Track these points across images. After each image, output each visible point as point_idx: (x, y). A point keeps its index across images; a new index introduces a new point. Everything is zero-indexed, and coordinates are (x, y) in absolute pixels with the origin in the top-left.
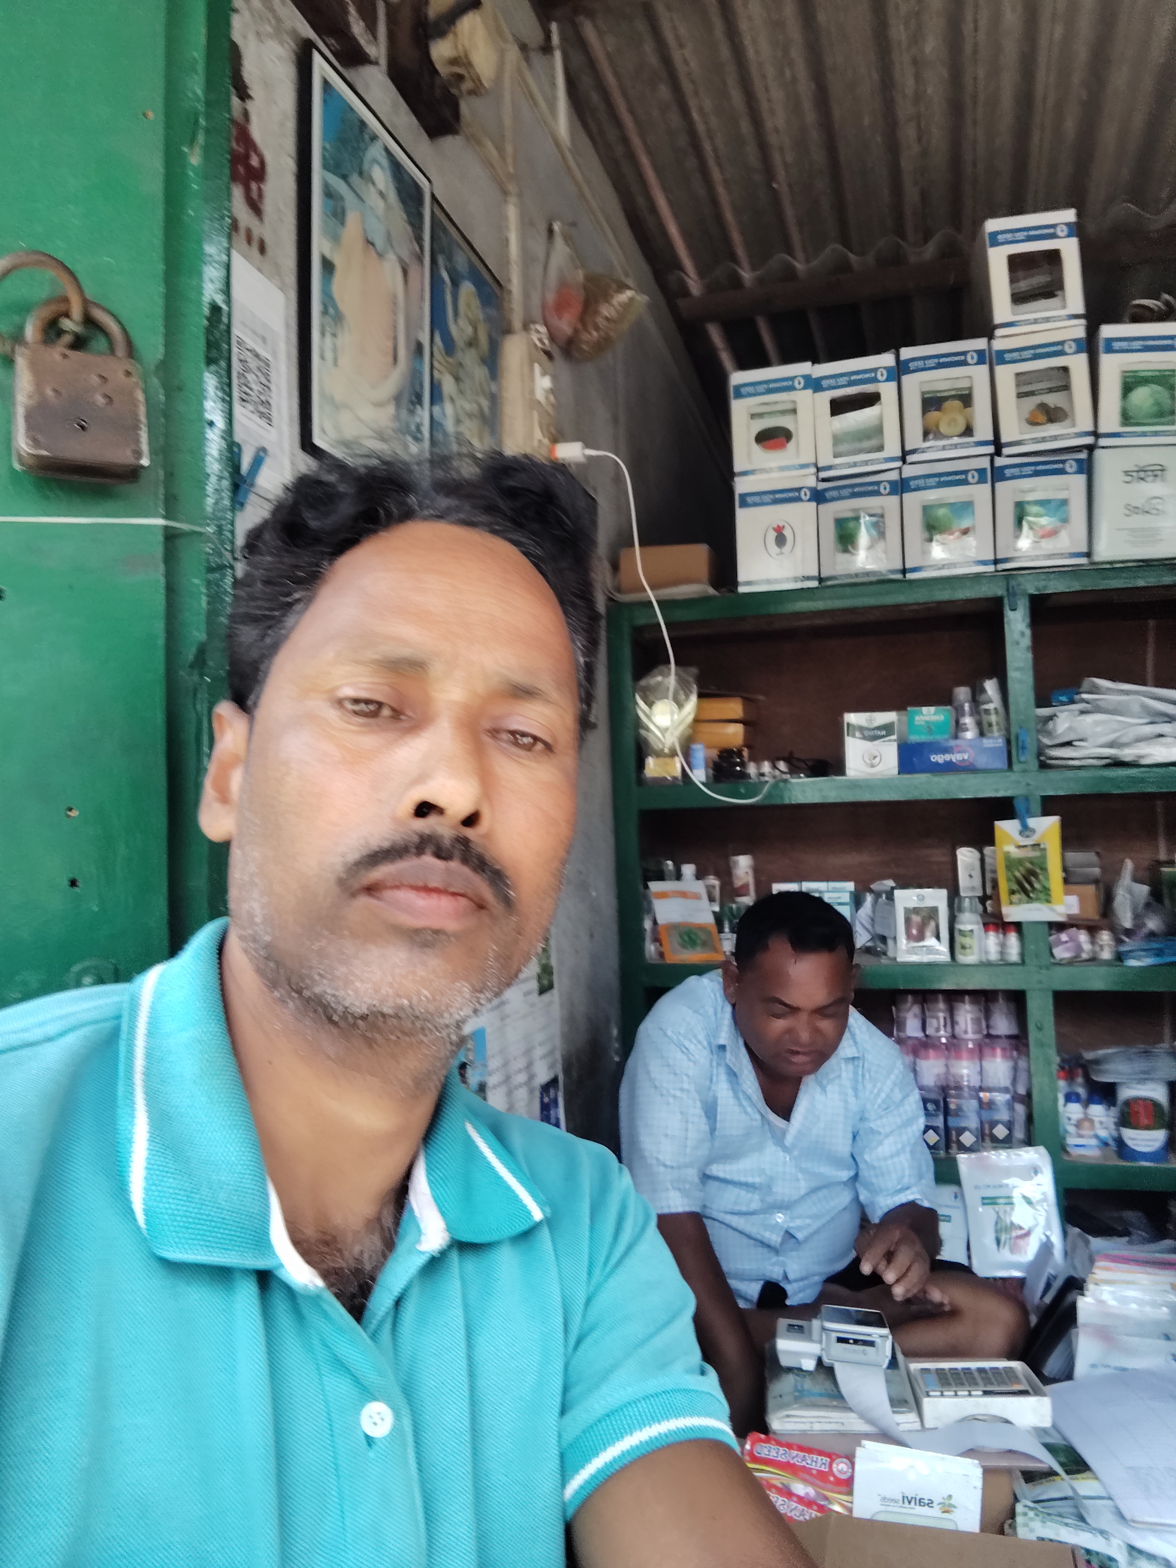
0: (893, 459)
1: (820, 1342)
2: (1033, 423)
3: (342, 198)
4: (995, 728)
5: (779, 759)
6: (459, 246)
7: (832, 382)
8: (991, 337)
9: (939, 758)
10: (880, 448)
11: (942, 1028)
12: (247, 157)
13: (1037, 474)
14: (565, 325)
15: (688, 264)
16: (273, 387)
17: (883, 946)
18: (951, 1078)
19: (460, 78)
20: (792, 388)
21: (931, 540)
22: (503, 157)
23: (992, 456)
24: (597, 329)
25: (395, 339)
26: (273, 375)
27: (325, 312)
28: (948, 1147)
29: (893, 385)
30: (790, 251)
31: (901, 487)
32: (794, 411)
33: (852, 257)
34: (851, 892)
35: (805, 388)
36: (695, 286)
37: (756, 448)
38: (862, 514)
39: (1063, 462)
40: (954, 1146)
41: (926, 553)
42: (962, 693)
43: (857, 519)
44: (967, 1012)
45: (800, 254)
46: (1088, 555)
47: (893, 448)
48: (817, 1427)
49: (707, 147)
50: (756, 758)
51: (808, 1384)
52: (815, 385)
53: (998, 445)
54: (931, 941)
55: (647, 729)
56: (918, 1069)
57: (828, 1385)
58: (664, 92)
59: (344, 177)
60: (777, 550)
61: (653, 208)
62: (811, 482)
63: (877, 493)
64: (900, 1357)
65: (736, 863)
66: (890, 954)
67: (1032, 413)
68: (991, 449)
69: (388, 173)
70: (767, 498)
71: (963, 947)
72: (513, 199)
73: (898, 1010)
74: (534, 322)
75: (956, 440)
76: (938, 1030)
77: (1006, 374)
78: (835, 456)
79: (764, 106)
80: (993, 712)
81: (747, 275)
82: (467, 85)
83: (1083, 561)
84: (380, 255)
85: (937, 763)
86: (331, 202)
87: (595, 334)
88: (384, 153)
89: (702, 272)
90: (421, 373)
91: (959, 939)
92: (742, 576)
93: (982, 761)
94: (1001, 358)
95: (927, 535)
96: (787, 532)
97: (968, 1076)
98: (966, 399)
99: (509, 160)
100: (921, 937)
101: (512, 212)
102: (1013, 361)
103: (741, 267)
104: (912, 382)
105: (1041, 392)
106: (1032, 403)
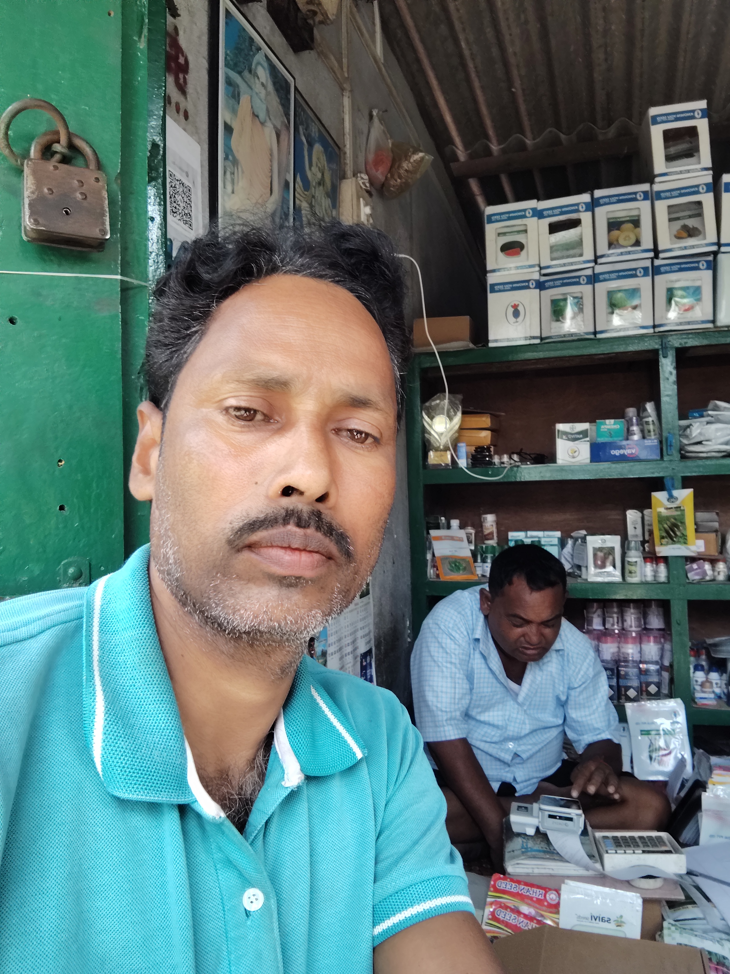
0: (589, 262)
1: (538, 817)
2: (679, 237)
3: (238, 86)
4: (652, 433)
5: (513, 453)
6: (313, 121)
7: (550, 212)
8: (652, 182)
9: (616, 453)
10: (581, 255)
11: (616, 624)
12: (178, 58)
13: (681, 270)
14: (380, 175)
15: (457, 140)
16: (192, 205)
17: (578, 572)
18: (621, 655)
19: (315, 13)
20: (524, 217)
21: (612, 313)
22: (341, 67)
23: (652, 259)
24: (400, 177)
25: (271, 177)
26: (193, 197)
27: (226, 158)
28: (619, 698)
29: (589, 214)
30: (523, 133)
31: (594, 279)
32: (526, 231)
33: (562, 136)
34: (558, 538)
35: (533, 216)
36: (462, 155)
37: (501, 255)
38: (569, 297)
39: (698, 262)
40: (623, 697)
41: (609, 321)
42: (631, 412)
43: (565, 300)
44: (632, 614)
45: (528, 133)
46: (714, 321)
47: (589, 254)
48: (536, 871)
49: (471, 65)
50: (499, 453)
51: (530, 844)
52: (539, 214)
53: (656, 251)
54: (610, 569)
55: (430, 434)
56: (600, 649)
57: (544, 845)
58: (443, 29)
59: (240, 73)
60: (514, 320)
61: (436, 105)
62: (536, 276)
63: (578, 283)
64: (589, 829)
65: (485, 519)
66: (584, 576)
67: (678, 231)
68: (651, 254)
69: (268, 72)
70: (508, 287)
71: (630, 572)
72: (347, 94)
73: (588, 612)
74: (361, 172)
75: (630, 249)
76: (613, 625)
77: (661, 206)
78: (552, 259)
79: (507, 38)
80: (651, 423)
81: (495, 148)
82: (319, 18)
83: (710, 325)
84: (262, 124)
85: (615, 455)
86: (231, 89)
87: (399, 180)
89: (466, 146)
90: (288, 201)
91: (627, 567)
92: (491, 337)
93: (644, 455)
94: (659, 196)
95: (610, 310)
96: (520, 308)
97: (632, 654)
98: (636, 223)
99: (345, 69)
100: (603, 566)
101: (346, 102)
102: (667, 198)
103: (491, 143)
104: (602, 212)
105: (684, 218)
106: (678, 225)
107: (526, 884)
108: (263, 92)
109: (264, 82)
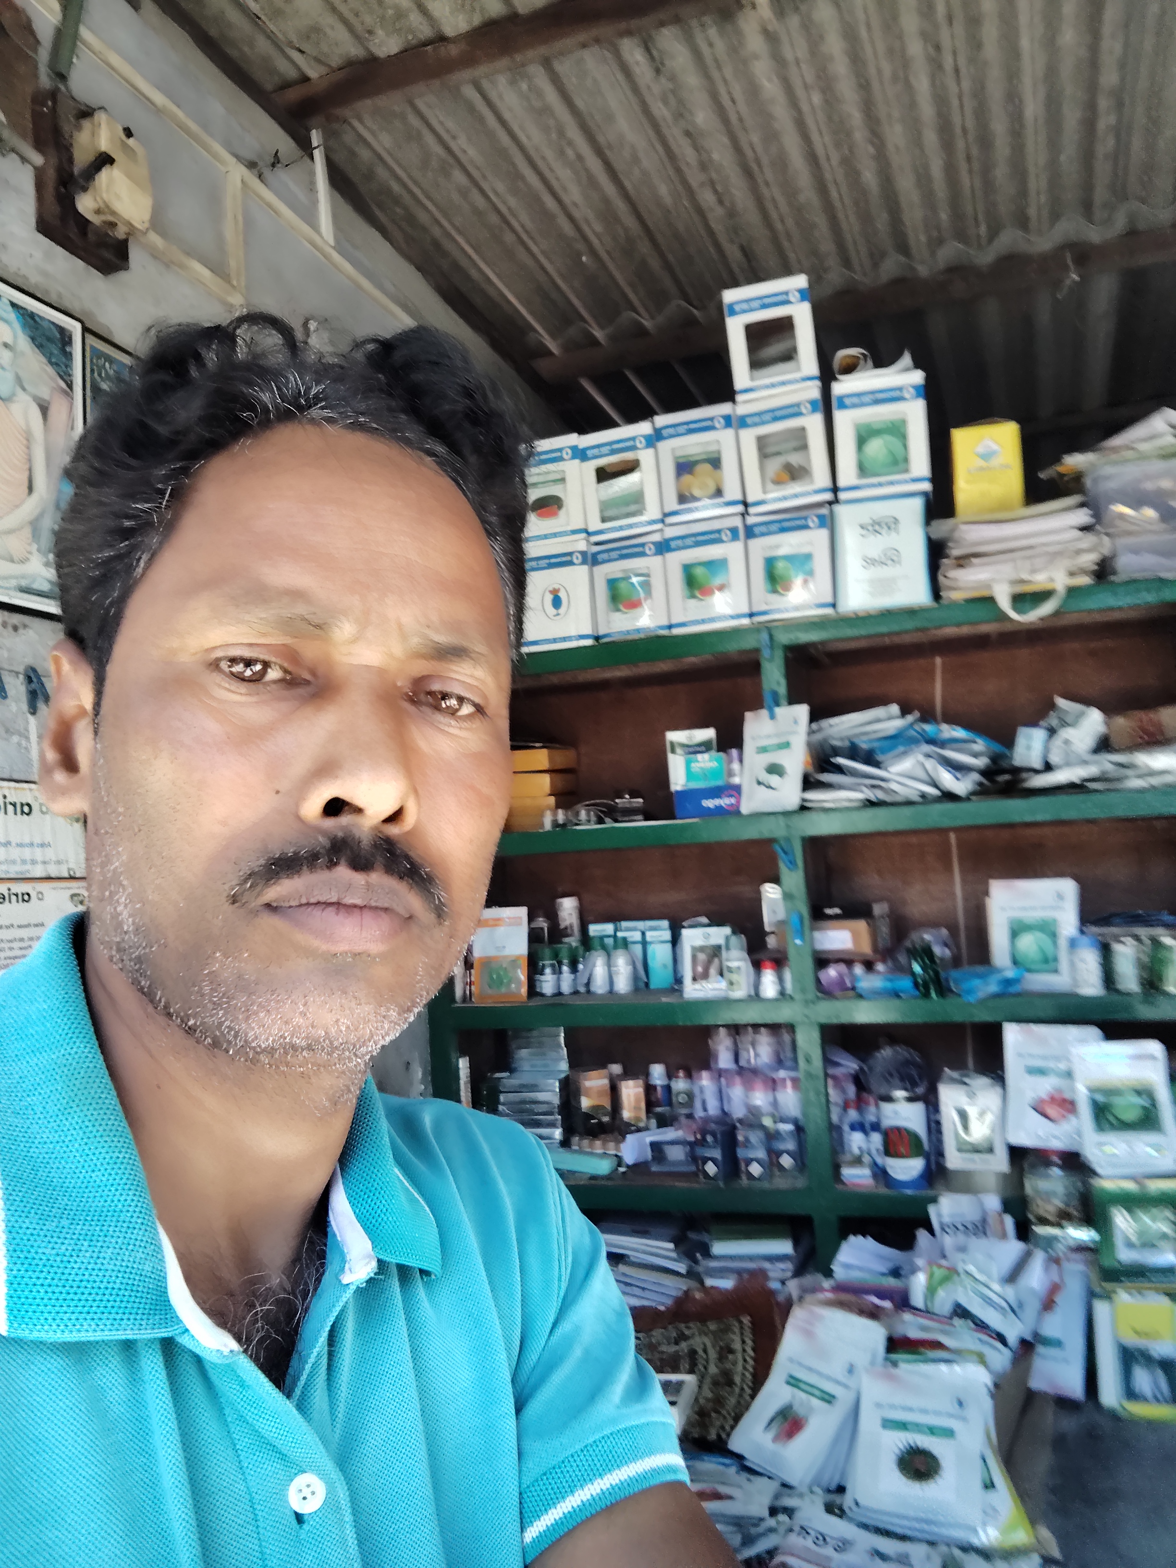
0: (654, 522)
2: (778, 482)
7: (596, 451)
8: (733, 400)
9: (710, 803)
10: (642, 512)
13: (783, 530)
17: (678, 986)
20: (561, 459)
21: (692, 598)
22: (224, 275)
23: (742, 515)
29: (651, 451)
30: (633, 310)
31: (663, 547)
32: (563, 480)
34: (670, 931)
35: (573, 458)
36: (552, 346)
38: (632, 574)
39: (805, 518)
43: (628, 579)
45: (643, 311)
46: (834, 605)
47: (654, 511)
52: (581, 454)
53: (746, 504)
60: (554, 611)
62: (582, 546)
63: (643, 554)
65: (561, 905)
66: (683, 992)
67: (776, 474)
68: (740, 509)
70: (546, 563)
75: (709, 501)
77: (748, 437)
78: (604, 520)
82: (122, 229)
83: (829, 611)
85: (708, 808)
91: (727, 975)
94: (744, 421)
95: (688, 594)
96: (562, 594)
98: (715, 462)
99: (233, 274)
100: (707, 975)
102: (756, 425)
103: (592, 328)
104: (666, 447)
105: (787, 452)
106: (776, 463)
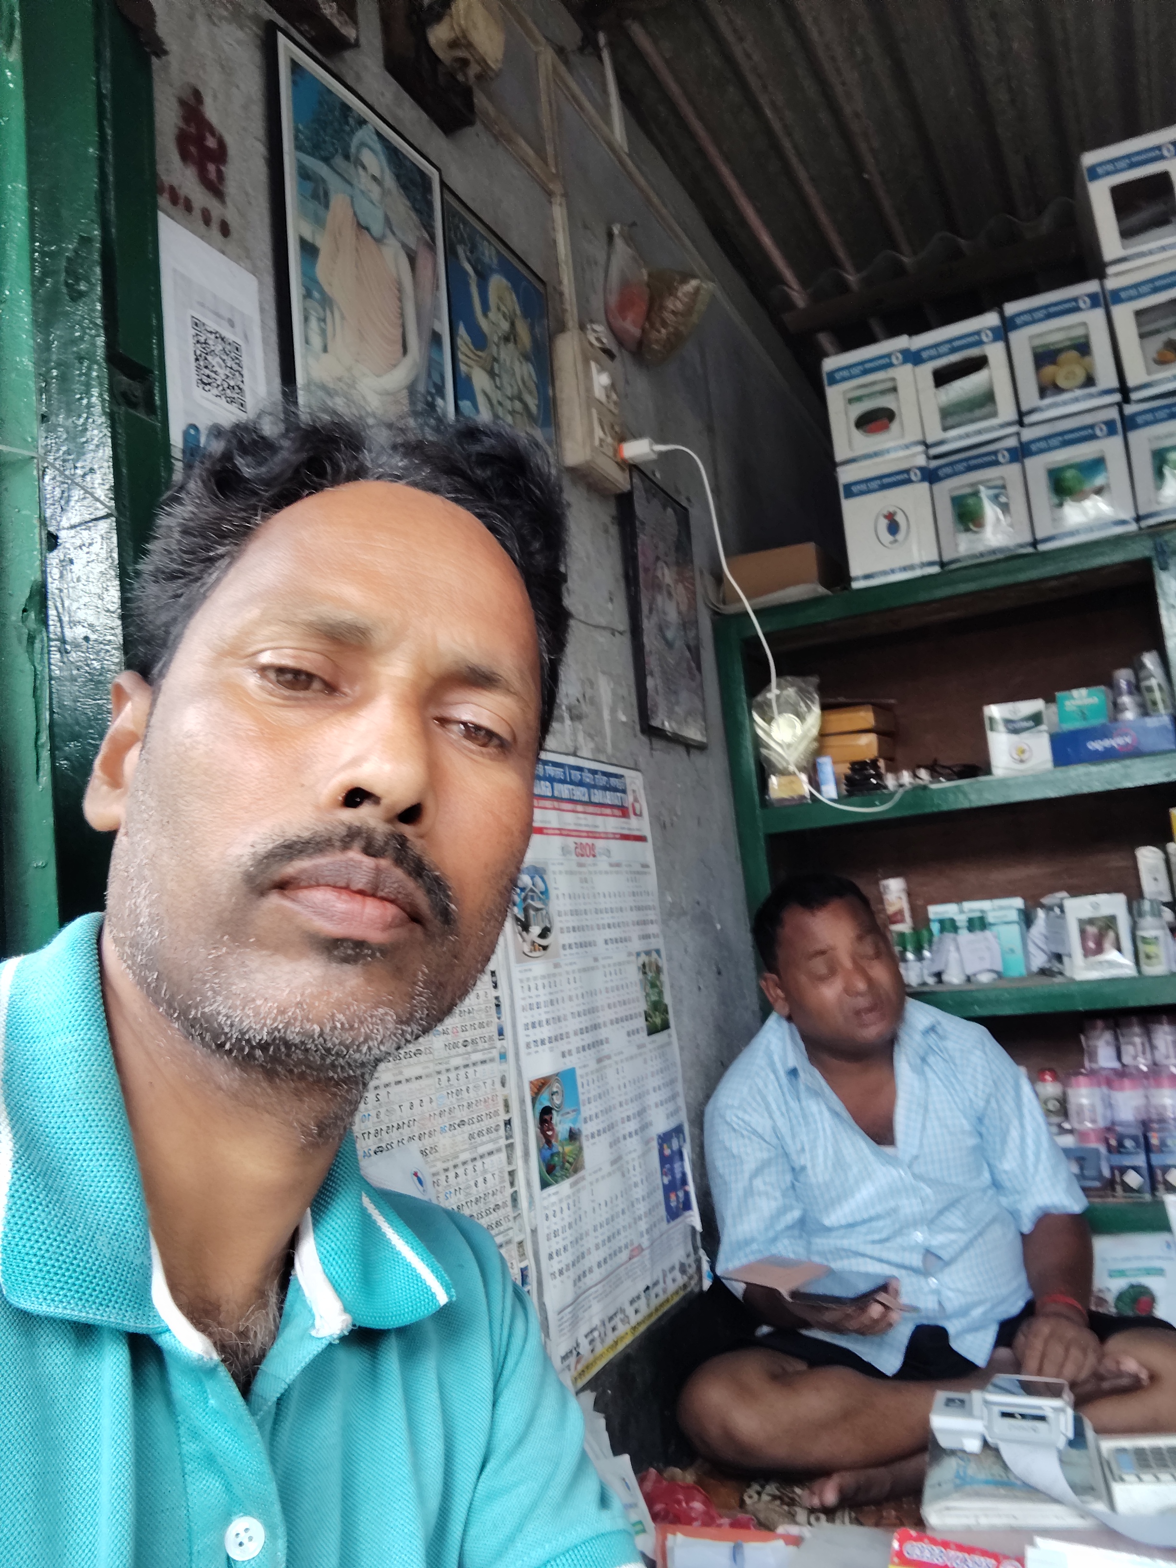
0: (1008, 424)
1: (982, 1418)
2: (1161, 362)
3: (323, 181)
4: (1161, 706)
5: (919, 767)
6: (484, 238)
7: (933, 352)
8: (1102, 277)
9: (1096, 745)
10: (994, 414)
11: (1140, 1054)
12: (203, 138)
14: (631, 326)
15: (788, 275)
16: (245, 372)
17: (1059, 966)
18: (1153, 1111)
19: (464, 63)
20: (890, 365)
21: (1061, 505)
22: (544, 160)
23: (1119, 405)
24: (664, 324)
25: (403, 326)
26: (245, 360)
27: (308, 295)
28: (1153, 1189)
29: (1000, 346)
30: (895, 247)
31: (1021, 453)
32: (894, 389)
33: (962, 242)
34: (1019, 910)
35: (903, 363)
36: (799, 297)
37: (857, 434)
38: (982, 488)
40: (1161, 1187)
41: (1057, 520)
42: (1123, 677)
43: (976, 494)
44: (1166, 1033)
45: (905, 246)
47: (1006, 410)
48: (984, 1521)
49: (787, 144)
50: (894, 768)
51: (972, 1470)
52: (914, 358)
53: (1124, 390)
54: (1112, 955)
55: (768, 747)
56: (1113, 1102)
57: (997, 1470)
58: (733, 92)
59: (326, 160)
61: (743, 222)
62: (921, 461)
63: (996, 463)
64: (1090, 1434)
65: (886, 887)
66: (1068, 973)
67: (1159, 353)
68: (1117, 397)
69: (383, 158)
70: (874, 485)
71: (1148, 957)
72: (558, 199)
73: (1087, 1038)
74: (592, 321)
75: (1079, 393)
76: (1135, 1057)
77: (1123, 314)
78: (945, 429)
79: (839, 89)
80: (1156, 688)
81: (852, 278)
82: (473, 70)
84: (379, 241)
85: (1097, 751)
86: (310, 185)
87: (663, 331)
88: (375, 138)
89: (804, 282)
90: (441, 365)
91: (1142, 947)
92: (855, 570)
93: (1149, 743)
94: (1117, 297)
95: (1056, 500)
96: (900, 518)
97: (1173, 1106)
98: (1083, 348)
99: (551, 161)
100: (1099, 949)
101: (559, 213)
102: (1131, 299)
103: (847, 272)
104: (1021, 340)
105: (1166, 329)
106: (1157, 343)
107: (961, 1548)
108: (375, 192)
109: (377, 174)
